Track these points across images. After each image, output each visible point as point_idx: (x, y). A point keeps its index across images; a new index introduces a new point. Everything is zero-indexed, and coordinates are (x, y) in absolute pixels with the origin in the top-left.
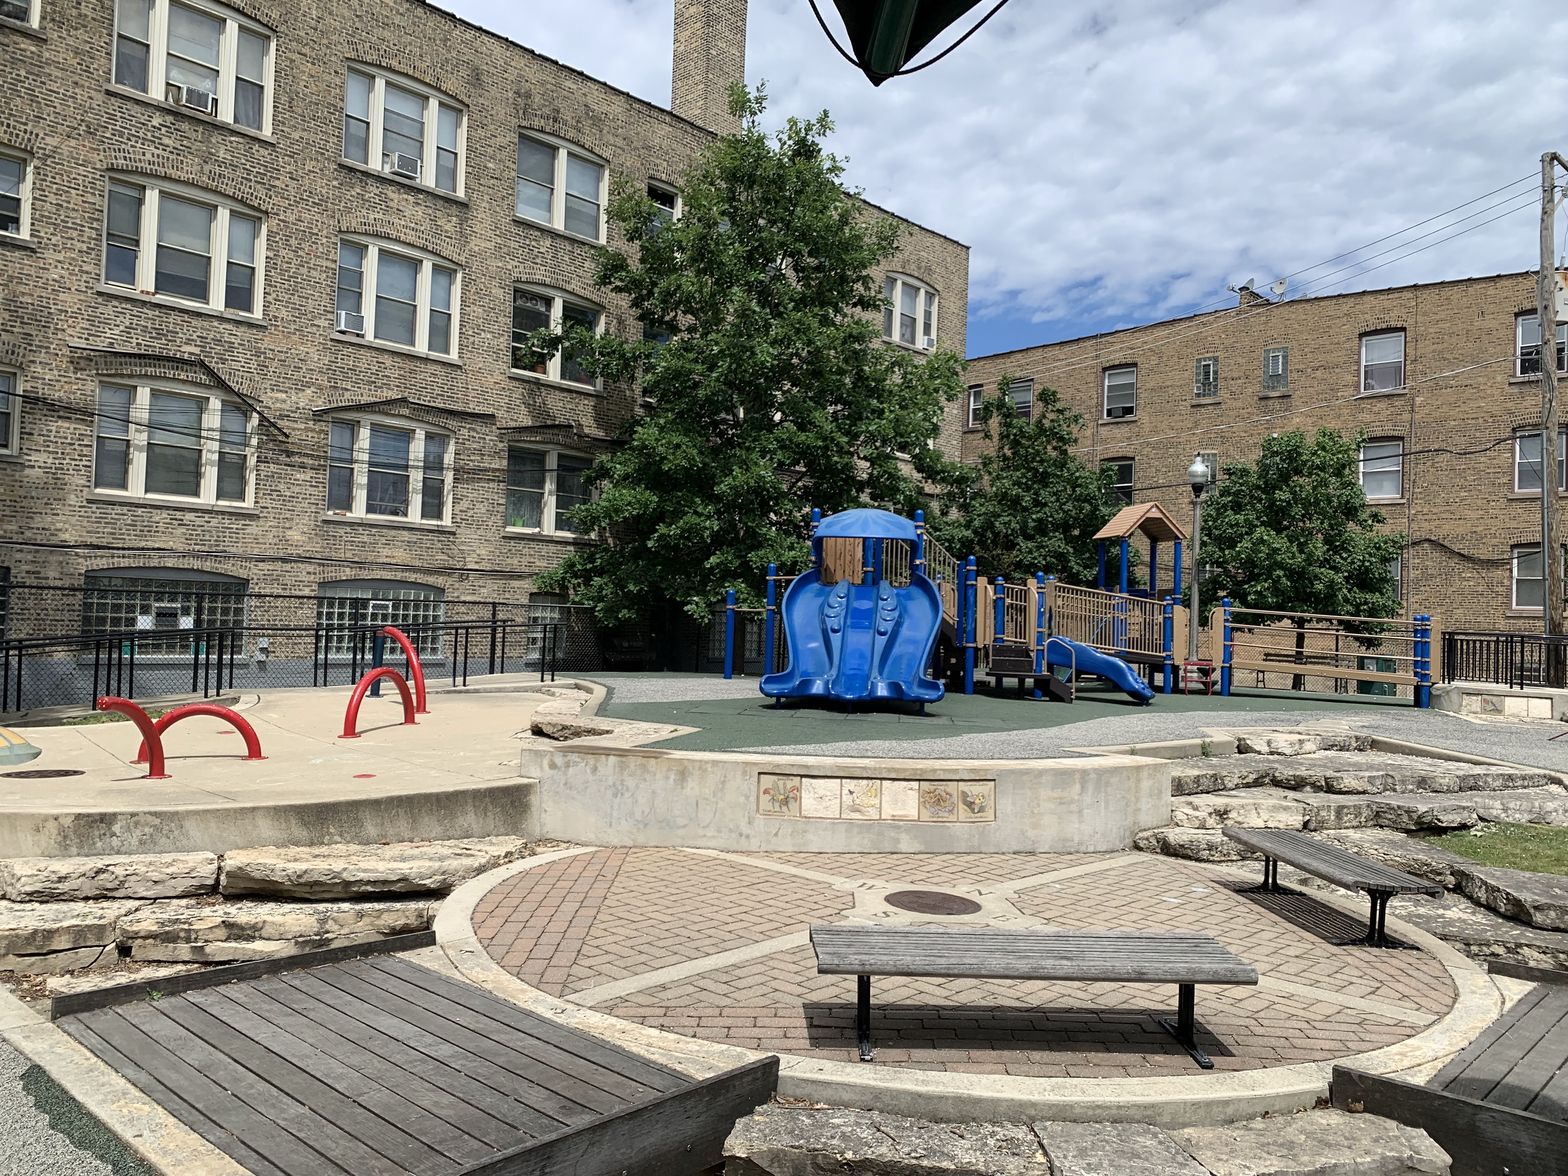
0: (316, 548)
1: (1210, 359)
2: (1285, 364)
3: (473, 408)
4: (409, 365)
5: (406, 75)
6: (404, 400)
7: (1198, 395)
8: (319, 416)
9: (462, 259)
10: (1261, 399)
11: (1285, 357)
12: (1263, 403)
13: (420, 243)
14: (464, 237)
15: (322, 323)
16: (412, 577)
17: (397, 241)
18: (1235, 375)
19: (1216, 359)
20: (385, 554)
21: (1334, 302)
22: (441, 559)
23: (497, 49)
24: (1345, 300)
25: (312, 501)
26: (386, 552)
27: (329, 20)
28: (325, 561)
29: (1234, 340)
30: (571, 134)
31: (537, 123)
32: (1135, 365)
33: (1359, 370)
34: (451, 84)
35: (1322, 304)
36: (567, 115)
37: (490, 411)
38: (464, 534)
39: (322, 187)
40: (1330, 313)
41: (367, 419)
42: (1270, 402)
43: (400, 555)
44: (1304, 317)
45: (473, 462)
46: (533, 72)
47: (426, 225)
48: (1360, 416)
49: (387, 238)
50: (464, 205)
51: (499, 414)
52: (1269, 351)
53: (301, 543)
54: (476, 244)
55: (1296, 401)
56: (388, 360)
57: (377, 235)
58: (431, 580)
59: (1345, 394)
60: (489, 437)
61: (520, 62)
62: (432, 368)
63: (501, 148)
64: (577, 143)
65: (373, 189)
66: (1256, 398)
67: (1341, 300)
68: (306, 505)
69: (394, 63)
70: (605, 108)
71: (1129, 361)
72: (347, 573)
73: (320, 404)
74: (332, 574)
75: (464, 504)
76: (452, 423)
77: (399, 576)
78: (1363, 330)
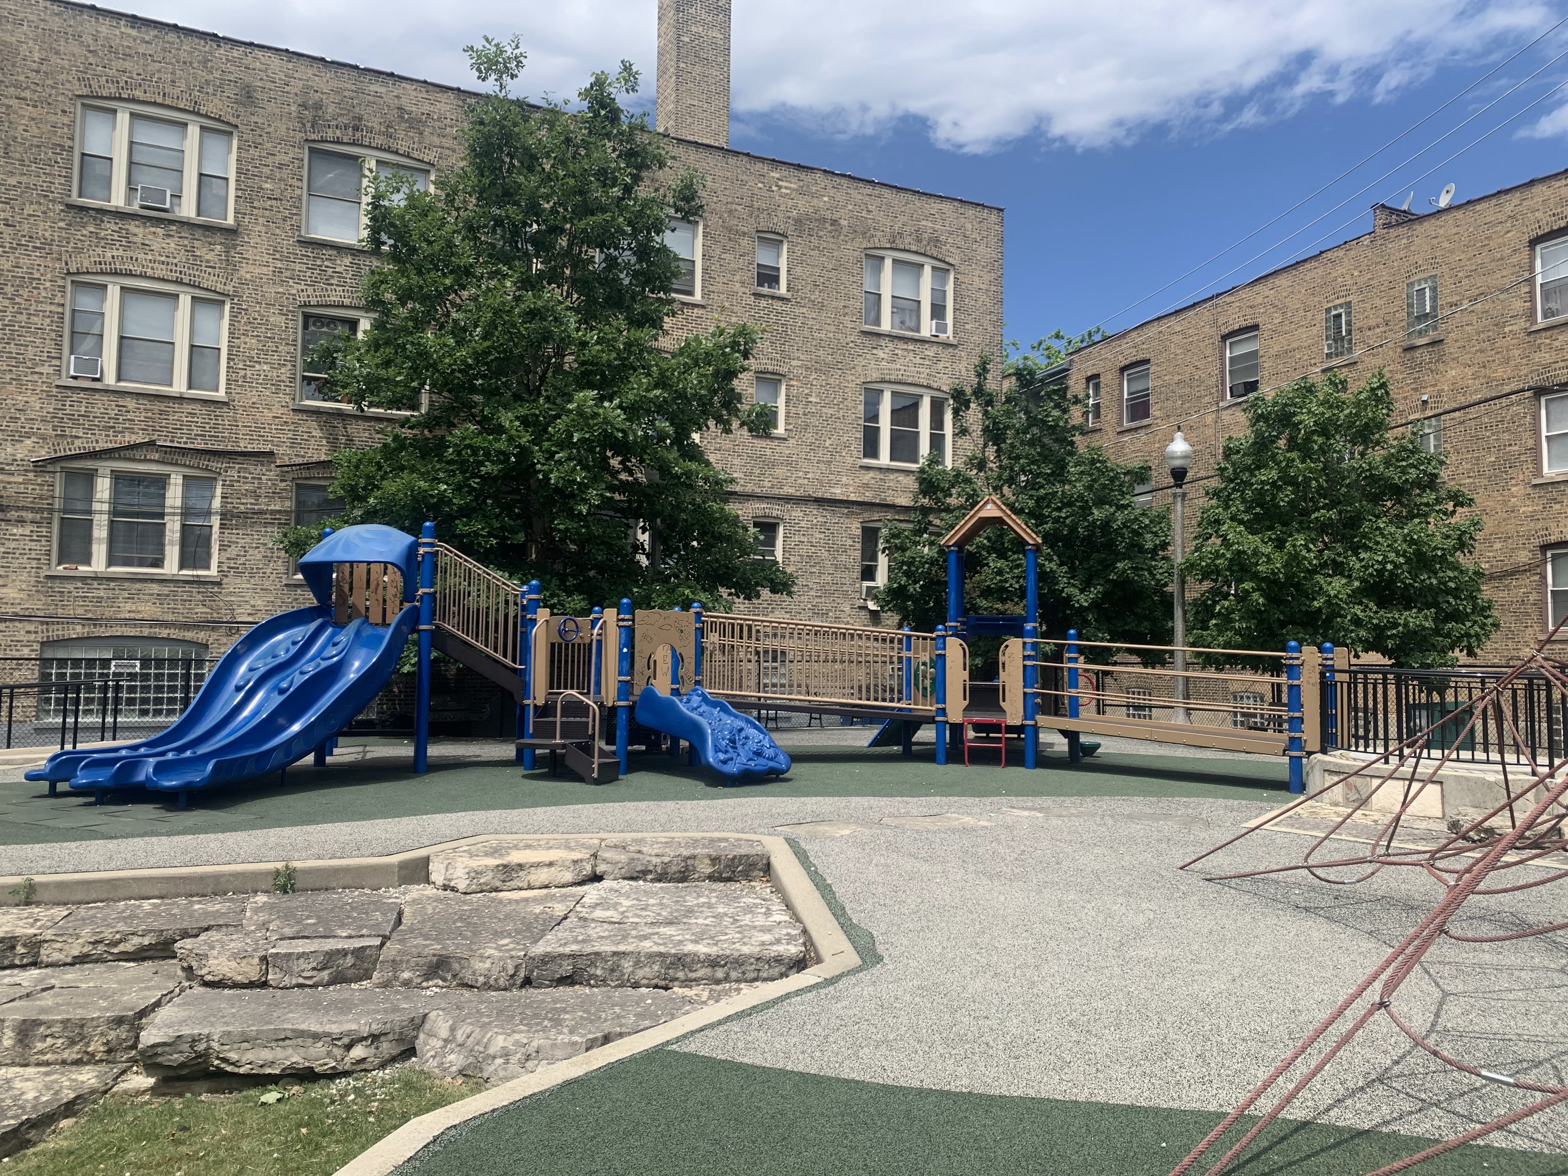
0: (37, 605)
1: (1341, 306)
2: (1434, 299)
3: (244, 445)
4: (158, 406)
5: (155, 104)
6: (151, 443)
7: (1329, 356)
8: (40, 466)
9: (230, 288)
10: (1406, 350)
11: (1434, 289)
12: (1408, 356)
13: (174, 276)
14: (230, 265)
15: (45, 369)
16: (164, 633)
17: (143, 276)
18: (1372, 322)
19: (1348, 304)
20: (126, 609)
21: (1494, 202)
22: (201, 612)
23: (275, 62)
24: (1508, 197)
25: (33, 556)
26: (129, 606)
27: (55, 60)
28: (49, 620)
29: (1369, 276)
30: (379, 141)
31: (330, 134)
32: (1255, 327)
33: (1532, 293)
34: (213, 106)
35: (1478, 207)
36: (374, 122)
37: (268, 448)
38: (232, 583)
39: (44, 230)
40: (1488, 219)
41: (105, 467)
42: (1417, 353)
43: (148, 609)
44: (1455, 230)
45: (246, 504)
46: (324, 82)
47: (182, 256)
48: (1536, 357)
49: (130, 274)
50: (231, 232)
51: (279, 450)
52: (1412, 284)
53: (17, 601)
54: (245, 272)
55: (1451, 348)
56: (131, 404)
57: (116, 273)
58: (189, 635)
59: (1515, 328)
60: (269, 475)
61: (307, 72)
62: (188, 408)
63: (280, 167)
64: (388, 150)
65: (110, 226)
66: (1399, 350)
67: (1504, 198)
68: (25, 561)
69: (138, 94)
70: (426, 108)
71: (1250, 322)
72: (78, 631)
73: (44, 453)
74: (57, 632)
75: (233, 551)
76: (215, 465)
77: (146, 632)
78: (1533, 235)
